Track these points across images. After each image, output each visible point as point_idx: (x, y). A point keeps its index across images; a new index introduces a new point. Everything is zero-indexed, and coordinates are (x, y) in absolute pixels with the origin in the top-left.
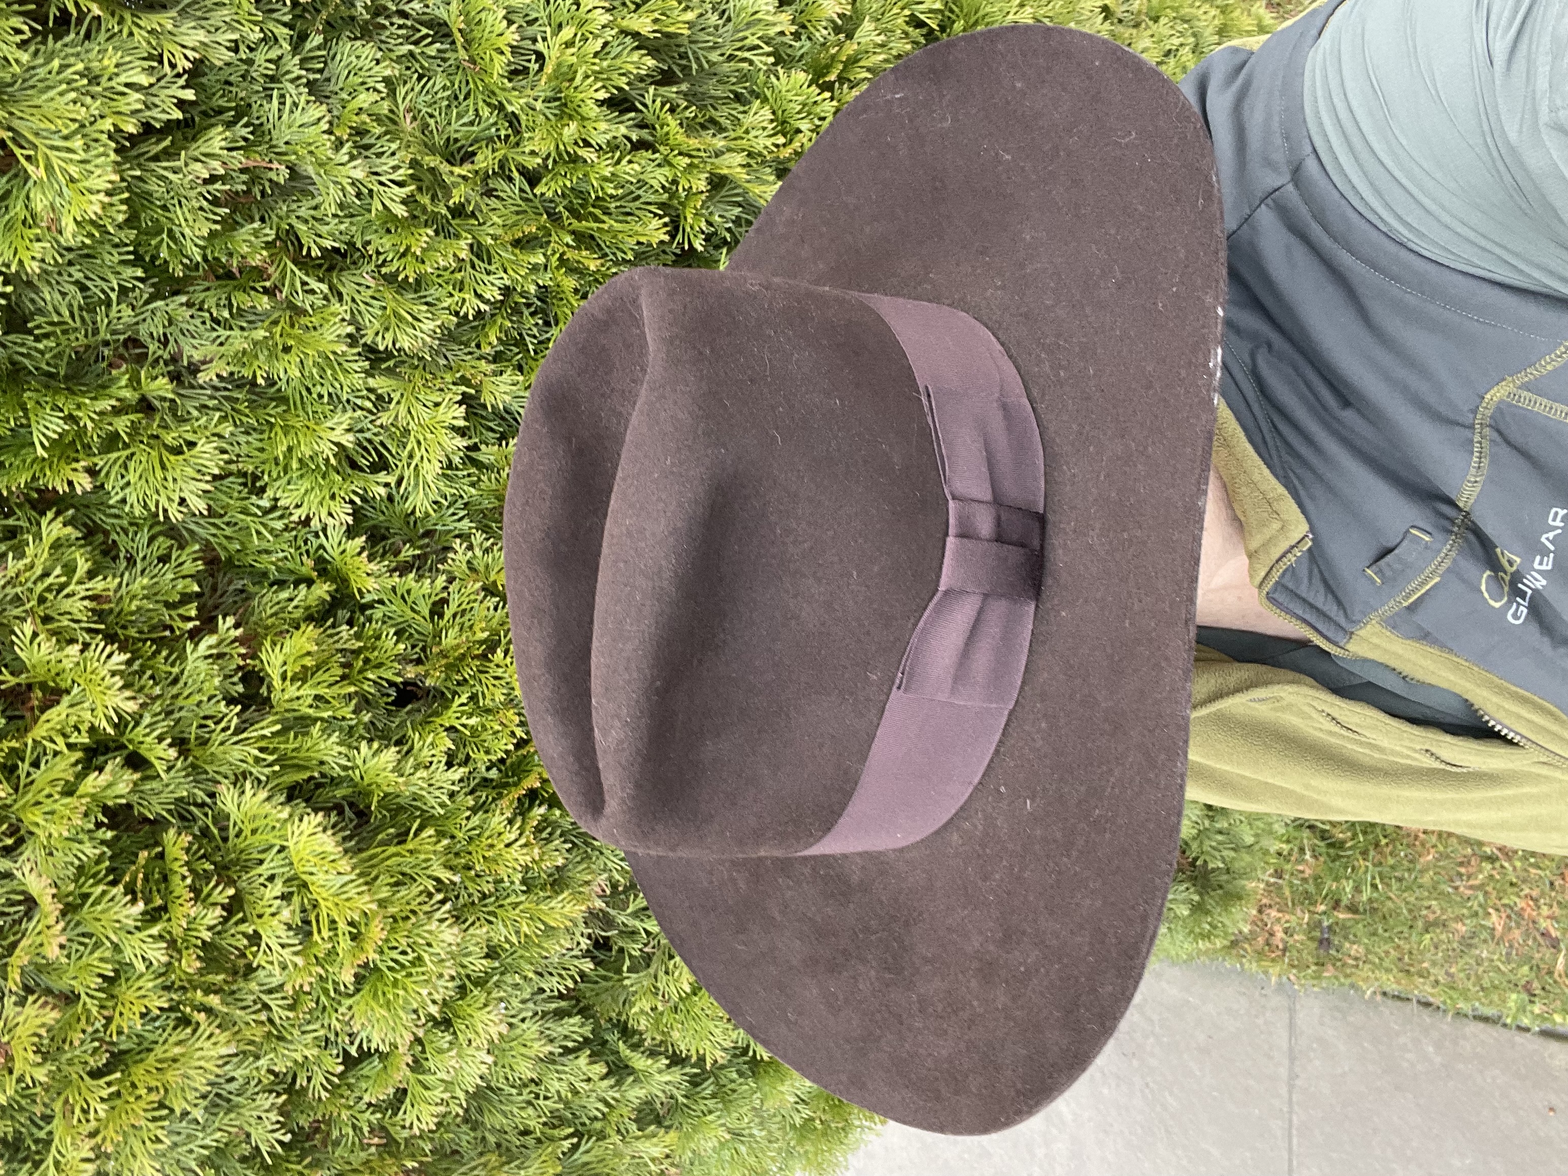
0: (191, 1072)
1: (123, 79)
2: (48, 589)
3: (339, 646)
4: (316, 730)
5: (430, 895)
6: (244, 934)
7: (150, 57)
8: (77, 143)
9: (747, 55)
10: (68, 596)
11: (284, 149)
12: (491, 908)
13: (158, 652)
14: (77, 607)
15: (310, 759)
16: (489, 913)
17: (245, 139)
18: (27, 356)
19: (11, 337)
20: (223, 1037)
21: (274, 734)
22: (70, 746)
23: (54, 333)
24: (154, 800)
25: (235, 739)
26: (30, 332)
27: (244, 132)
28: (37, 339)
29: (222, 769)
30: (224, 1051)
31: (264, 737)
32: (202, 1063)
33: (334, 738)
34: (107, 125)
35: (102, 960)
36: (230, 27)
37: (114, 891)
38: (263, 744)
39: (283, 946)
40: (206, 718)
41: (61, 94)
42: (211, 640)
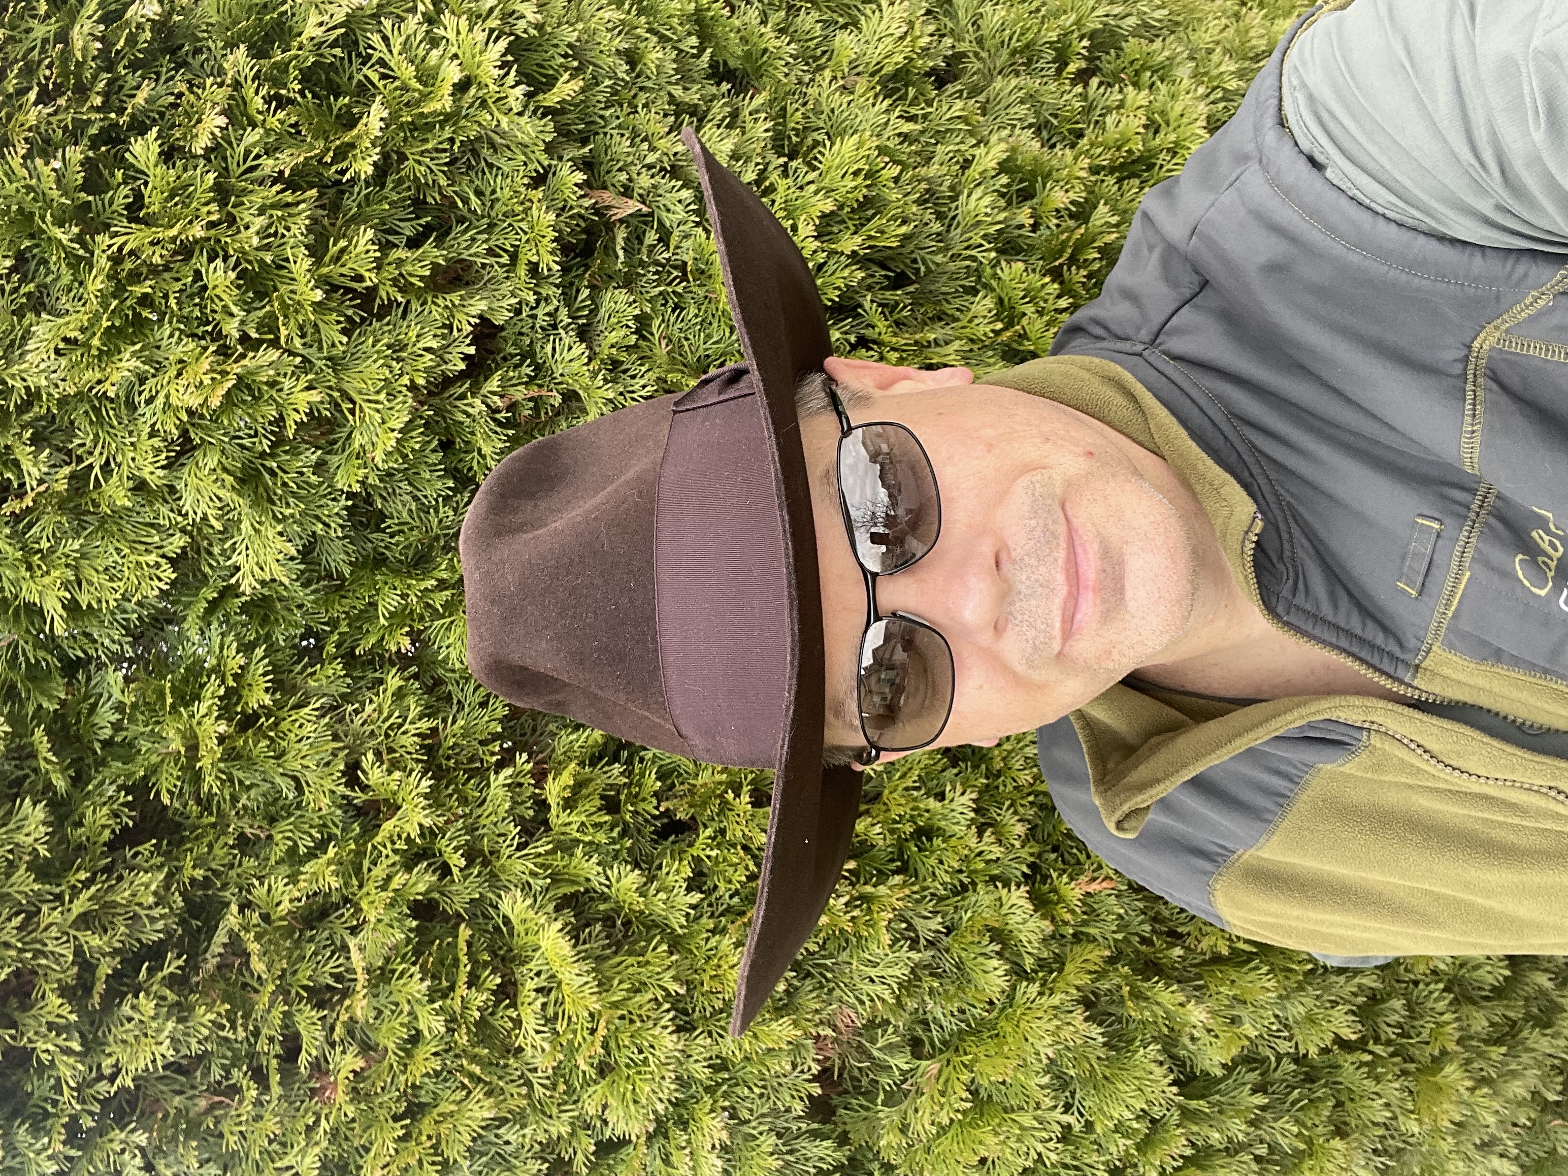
0: (461, 1129)
1: (420, 345)
2: (390, 727)
3: (610, 781)
4: (579, 852)
5: (660, 1005)
6: (511, 1018)
7: (444, 326)
8: (382, 397)
9: (973, 253)
10: (404, 733)
11: (560, 379)
12: (722, 1023)
13: (468, 779)
14: (409, 741)
15: (578, 876)
16: (722, 1027)
17: (528, 376)
18: (386, 547)
19: (375, 535)
20: (487, 1103)
21: (547, 853)
22: (395, 851)
23: (402, 531)
24: (456, 899)
25: (519, 854)
26: (383, 531)
27: (528, 371)
28: (392, 536)
29: (511, 878)
30: (487, 1115)
31: (540, 855)
32: (469, 1122)
33: (594, 860)
34: (405, 380)
35: (401, 1024)
36: (514, 295)
37: (413, 969)
38: (540, 860)
39: (538, 1032)
40: (499, 835)
41: (375, 361)
42: (508, 771)
